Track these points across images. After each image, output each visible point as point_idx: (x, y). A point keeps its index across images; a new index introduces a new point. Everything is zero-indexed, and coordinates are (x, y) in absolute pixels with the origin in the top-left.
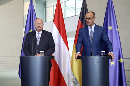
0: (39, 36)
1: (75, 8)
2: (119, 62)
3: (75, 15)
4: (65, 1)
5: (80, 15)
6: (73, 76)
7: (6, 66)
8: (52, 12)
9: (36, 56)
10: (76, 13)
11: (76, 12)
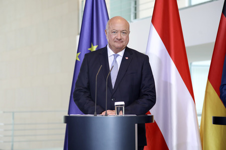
0: (115, 61)
9: (106, 115)
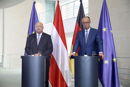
2: (113, 61)
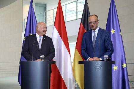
1: (76, 12)
3: (76, 18)
4: (66, 5)
5: (82, 18)
6: (74, 82)
7: (5, 72)
8: (53, 16)
10: (77, 17)
11: (77, 15)
